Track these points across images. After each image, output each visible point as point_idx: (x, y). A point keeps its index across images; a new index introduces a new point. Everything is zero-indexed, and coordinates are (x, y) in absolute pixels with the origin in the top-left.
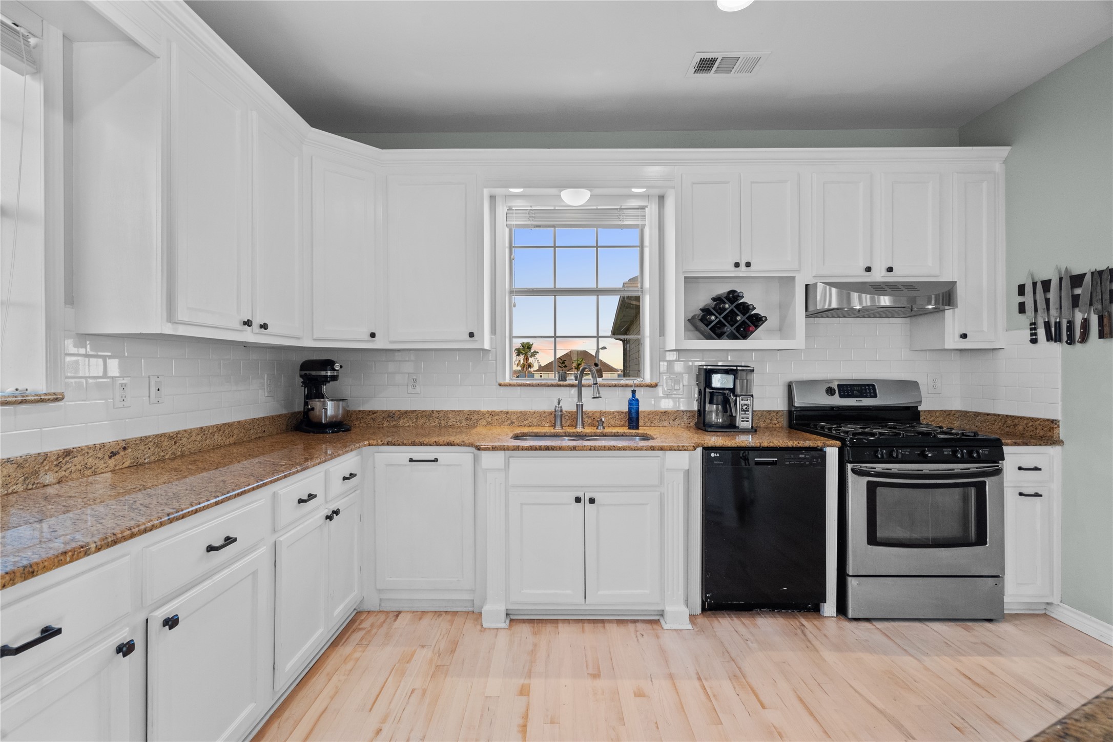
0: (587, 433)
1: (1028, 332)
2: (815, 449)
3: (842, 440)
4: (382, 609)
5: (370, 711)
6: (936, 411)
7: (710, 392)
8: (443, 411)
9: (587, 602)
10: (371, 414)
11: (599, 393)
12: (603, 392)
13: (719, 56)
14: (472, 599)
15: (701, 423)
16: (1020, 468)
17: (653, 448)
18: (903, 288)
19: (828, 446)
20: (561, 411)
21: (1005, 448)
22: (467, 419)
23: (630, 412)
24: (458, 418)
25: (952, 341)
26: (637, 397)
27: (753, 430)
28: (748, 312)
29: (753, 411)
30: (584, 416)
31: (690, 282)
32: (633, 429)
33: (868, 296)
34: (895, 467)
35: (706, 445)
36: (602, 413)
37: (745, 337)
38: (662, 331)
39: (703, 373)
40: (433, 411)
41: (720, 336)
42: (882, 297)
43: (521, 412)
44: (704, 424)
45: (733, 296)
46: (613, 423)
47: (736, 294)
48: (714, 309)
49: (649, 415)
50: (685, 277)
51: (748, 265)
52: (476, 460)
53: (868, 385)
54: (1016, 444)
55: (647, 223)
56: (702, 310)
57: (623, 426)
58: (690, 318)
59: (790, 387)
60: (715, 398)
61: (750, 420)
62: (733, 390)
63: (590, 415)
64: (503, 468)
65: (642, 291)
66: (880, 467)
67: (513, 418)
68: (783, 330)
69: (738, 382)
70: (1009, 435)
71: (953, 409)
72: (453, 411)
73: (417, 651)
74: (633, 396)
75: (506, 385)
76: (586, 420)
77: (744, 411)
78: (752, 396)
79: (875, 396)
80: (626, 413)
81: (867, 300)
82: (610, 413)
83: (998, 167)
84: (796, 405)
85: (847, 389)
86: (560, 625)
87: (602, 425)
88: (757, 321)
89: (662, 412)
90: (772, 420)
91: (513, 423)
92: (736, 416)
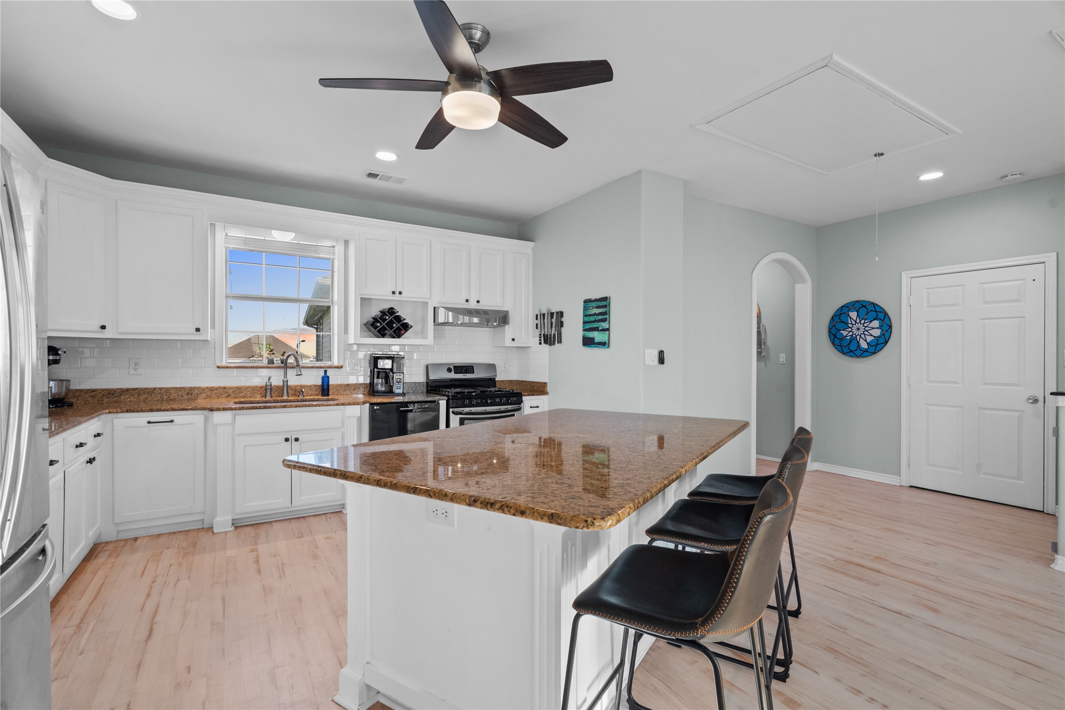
0: (291, 400)
1: (538, 339)
2: (434, 402)
3: (448, 396)
4: (119, 539)
5: (142, 577)
6: (505, 381)
7: (378, 371)
8: (165, 388)
9: (293, 506)
10: (89, 392)
11: (301, 372)
12: (304, 371)
13: (381, 174)
14: (202, 519)
15: (371, 390)
16: (531, 407)
17: (338, 405)
18: (482, 313)
19: (441, 400)
20: (271, 385)
21: (523, 397)
22: (188, 394)
23: (323, 385)
24: (180, 393)
25: (508, 343)
26: (328, 375)
27: (404, 394)
28: (401, 321)
29: (403, 383)
30: (289, 389)
31: (365, 301)
32: (325, 396)
33: (467, 317)
34: (474, 409)
35: (371, 402)
36: (302, 386)
37: (399, 336)
38: (346, 331)
39: (372, 359)
40: (155, 389)
41: (383, 336)
42: (474, 318)
43: (237, 387)
44: (373, 391)
45: (391, 311)
46: (310, 393)
47: (393, 310)
48: (380, 318)
49: (336, 387)
50: (361, 298)
51: (400, 293)
52: (206, 419)
53: (470, 366)
54: (529, 395)
55: (336, 257)
56: (373, 318)
57: (318, 395)
58: (365, 323)
59: (427, 367)
60: (380, 374)
61: (402, 388)
62: (391, 370)
63: (293, 388)
64: (231, 422)
65: (332, 303)
66: (466, 410)
67: (230, 392)
68: (423, 334)
69: (395, 365)
70: (526, 391)
71: (514, 379)
72: (174, 388)
73: (164, 552)
74: (325, 374)
75: (223, 367)
76: (290, 391)
77: (398, 382)
78: (403, 373)
79: (473, 373)
80: (320, 386)
81: (467, 319)
82: (308, 386)
83: (530, 252)
84: (430, 378)
85: (459, 369)
86: (273, 524)
87: (303, 394)
88: (406, 327)
89: (345, 385)
90: (416, 388)
91: (230, 395)
92: (393, 386)
